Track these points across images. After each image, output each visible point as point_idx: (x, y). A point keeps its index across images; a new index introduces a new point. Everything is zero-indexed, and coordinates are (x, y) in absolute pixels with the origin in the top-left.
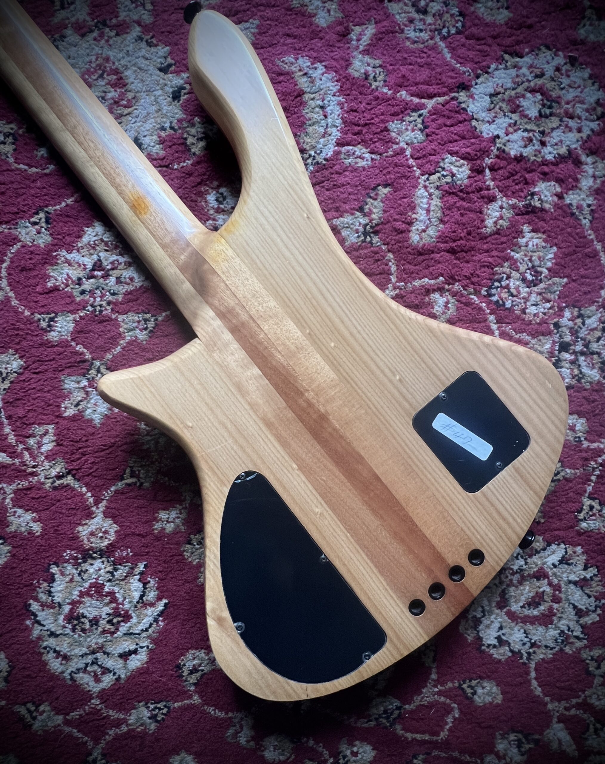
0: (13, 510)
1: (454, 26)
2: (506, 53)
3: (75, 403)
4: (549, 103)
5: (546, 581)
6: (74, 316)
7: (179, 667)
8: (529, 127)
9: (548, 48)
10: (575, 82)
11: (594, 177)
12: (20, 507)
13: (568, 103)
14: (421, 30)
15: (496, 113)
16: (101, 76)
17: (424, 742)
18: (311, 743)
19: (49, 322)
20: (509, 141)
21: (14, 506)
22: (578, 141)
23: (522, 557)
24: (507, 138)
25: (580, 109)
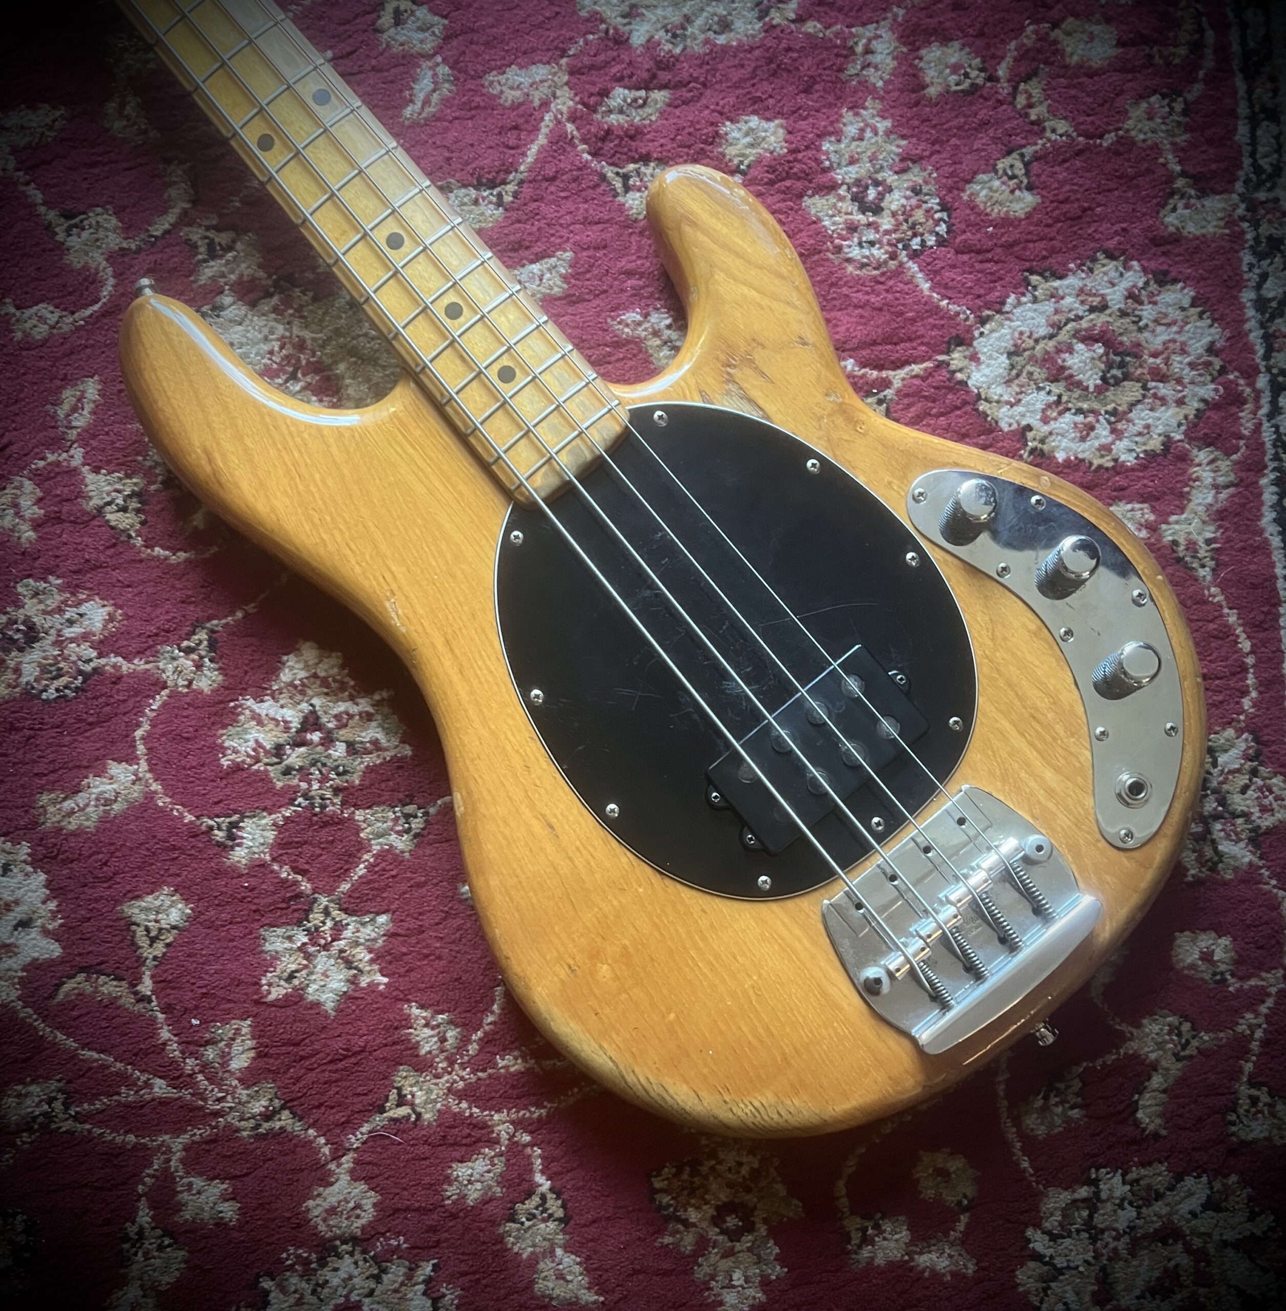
0: (185, 1181)
1: (931, 232)
2: (1032, 274)
3: (286, 975)
4: (1118, 359)
5: (1180, 1246)
6: (274, 816)
8: (1085, 406)
9: (1111, 256)
10: (1166, 315)
11: (1216, 487)
12: (200, 1174)
13: (1155, 355)
14: (872, 244)
15: (1021, 386)
16: (293, 377)
19: (229, 830)
20: (1051, 433)
21: (188, 1173)
22: (1180, 425)
23: (1131, 1204)
24: (1046, 429)
25: (1179, 364)
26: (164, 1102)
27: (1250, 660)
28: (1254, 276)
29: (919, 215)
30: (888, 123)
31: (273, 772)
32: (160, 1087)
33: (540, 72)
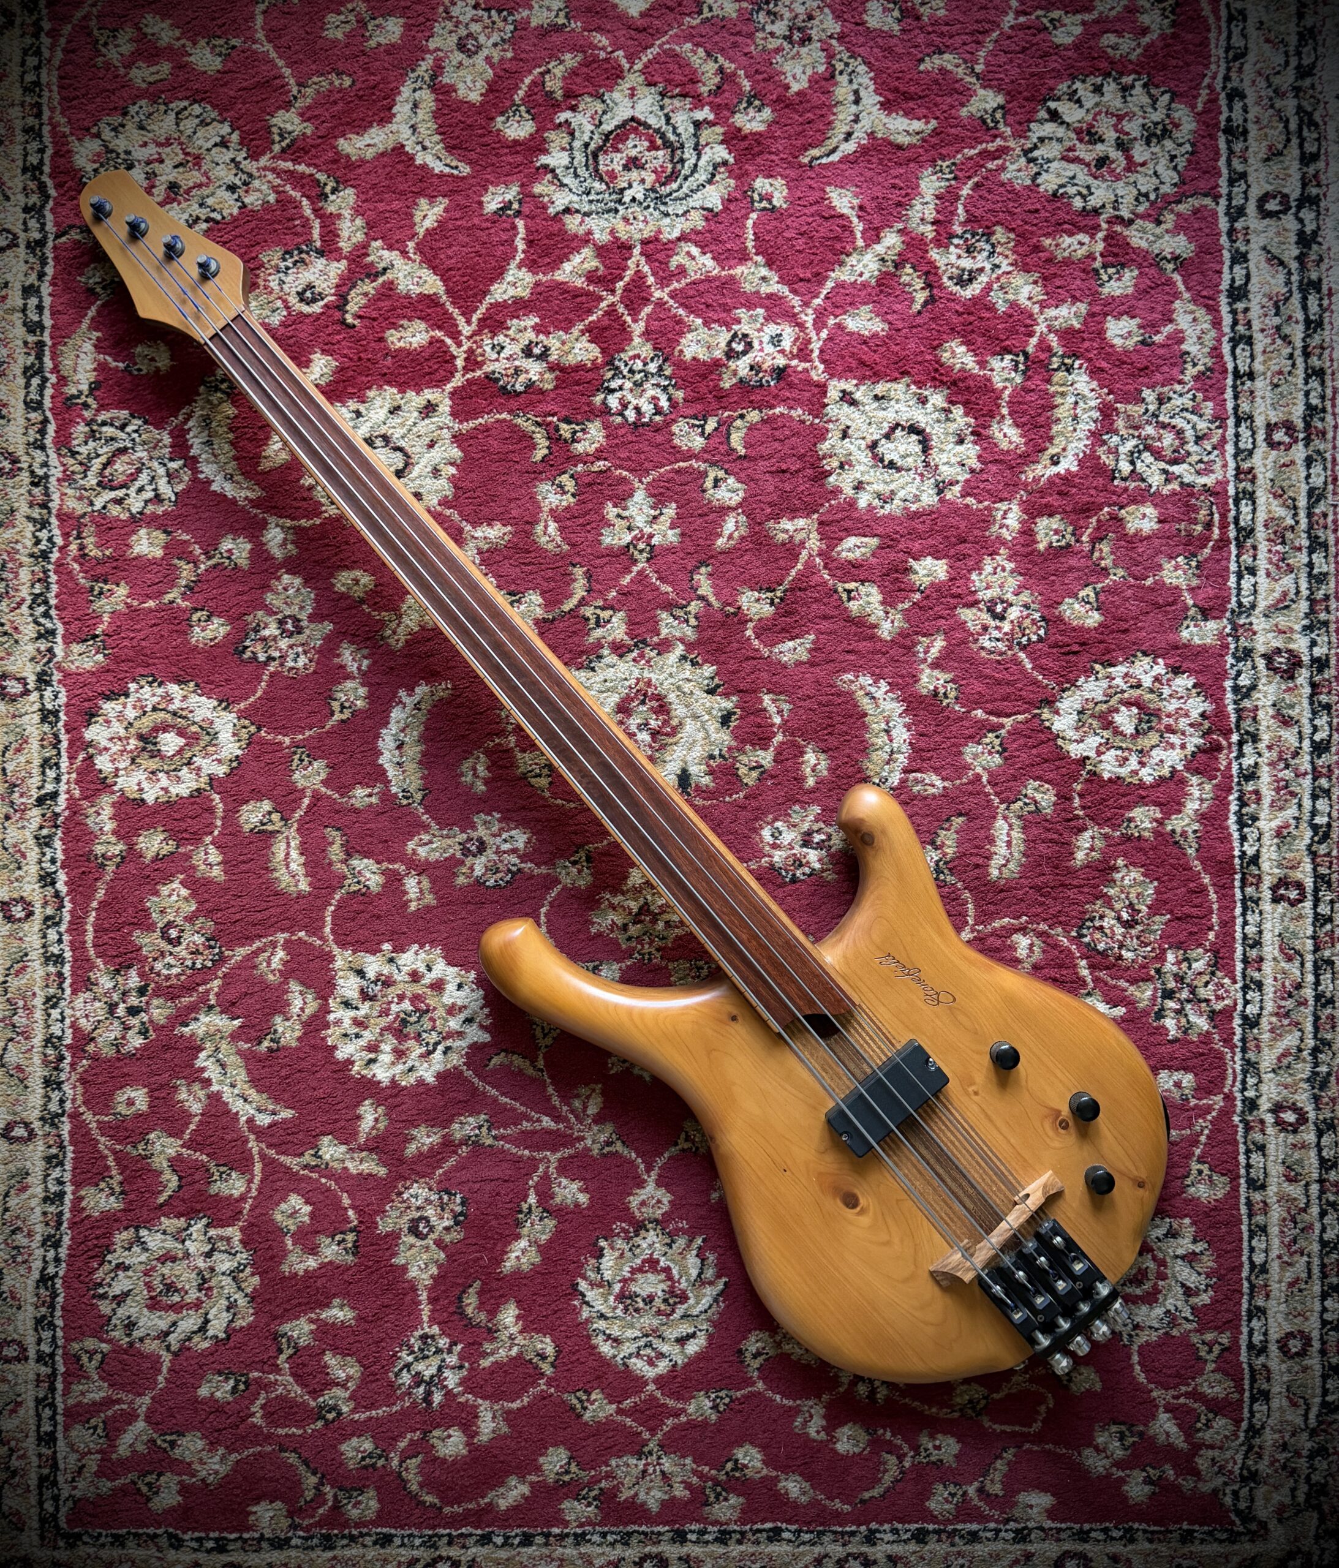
0: (557, 1180)
1: (1034, 634)
2: (1095, 663)
4: (1146, 717)
6: (620, 964)
7: (740, 1352)
8: (1124, 746)
9: (1145, 654)
10: (1177, 692)
11: (1202, 800)
12: (565, 1176)
13: (1169, 716)
14: (997, 639)
15: (1085, 732)
16: (643, 703)
17: (1013, 1434)
18: (888, 1435)
20: (1100, 762)
21: (559, 1176)
22: (1181, 760)
24: (1098, 758)
25: (1183, 723)
26: (548, 1132)
27: (1215, 906)
28: (1233, 672)
29: (1027, 622)
30: (1012, 565)
31: (621, 937)
32: (547, 1122)
33: (801, 522)
